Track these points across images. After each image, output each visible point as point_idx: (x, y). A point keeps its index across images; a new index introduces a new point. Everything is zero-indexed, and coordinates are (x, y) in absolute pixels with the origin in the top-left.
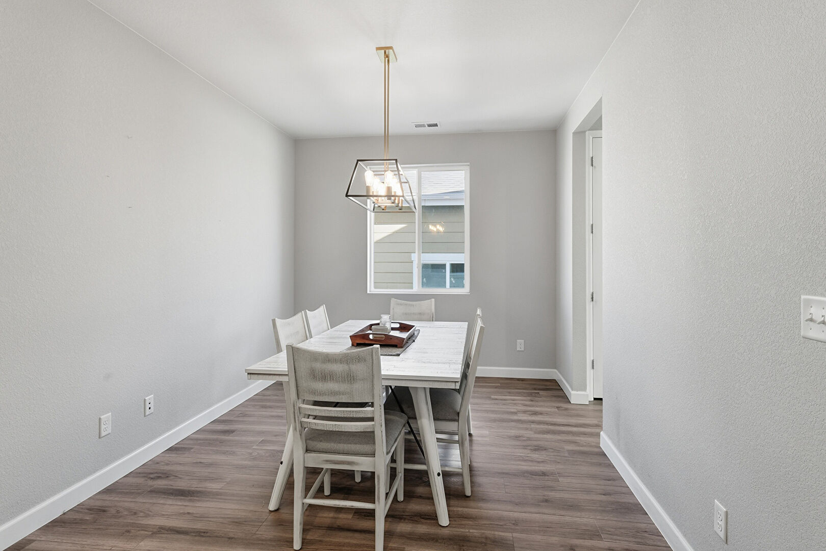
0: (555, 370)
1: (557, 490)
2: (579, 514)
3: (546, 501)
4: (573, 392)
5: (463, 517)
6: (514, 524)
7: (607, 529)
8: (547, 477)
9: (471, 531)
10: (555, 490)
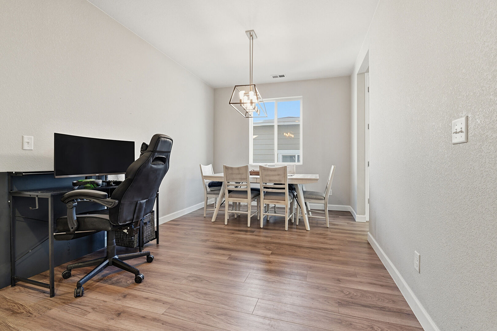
0: (350, 206)
1: (337, 256)
2: (347, 266)
3: (330, 260)
4: (357, 216)
5: (283, 263)
6: (309, 268)
7: (361, 274)
8: (333, 251)
9: (286, 269)
10: (336, 256)
